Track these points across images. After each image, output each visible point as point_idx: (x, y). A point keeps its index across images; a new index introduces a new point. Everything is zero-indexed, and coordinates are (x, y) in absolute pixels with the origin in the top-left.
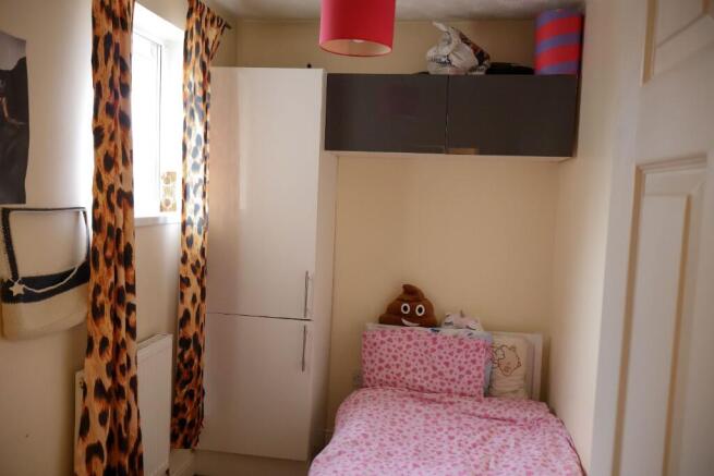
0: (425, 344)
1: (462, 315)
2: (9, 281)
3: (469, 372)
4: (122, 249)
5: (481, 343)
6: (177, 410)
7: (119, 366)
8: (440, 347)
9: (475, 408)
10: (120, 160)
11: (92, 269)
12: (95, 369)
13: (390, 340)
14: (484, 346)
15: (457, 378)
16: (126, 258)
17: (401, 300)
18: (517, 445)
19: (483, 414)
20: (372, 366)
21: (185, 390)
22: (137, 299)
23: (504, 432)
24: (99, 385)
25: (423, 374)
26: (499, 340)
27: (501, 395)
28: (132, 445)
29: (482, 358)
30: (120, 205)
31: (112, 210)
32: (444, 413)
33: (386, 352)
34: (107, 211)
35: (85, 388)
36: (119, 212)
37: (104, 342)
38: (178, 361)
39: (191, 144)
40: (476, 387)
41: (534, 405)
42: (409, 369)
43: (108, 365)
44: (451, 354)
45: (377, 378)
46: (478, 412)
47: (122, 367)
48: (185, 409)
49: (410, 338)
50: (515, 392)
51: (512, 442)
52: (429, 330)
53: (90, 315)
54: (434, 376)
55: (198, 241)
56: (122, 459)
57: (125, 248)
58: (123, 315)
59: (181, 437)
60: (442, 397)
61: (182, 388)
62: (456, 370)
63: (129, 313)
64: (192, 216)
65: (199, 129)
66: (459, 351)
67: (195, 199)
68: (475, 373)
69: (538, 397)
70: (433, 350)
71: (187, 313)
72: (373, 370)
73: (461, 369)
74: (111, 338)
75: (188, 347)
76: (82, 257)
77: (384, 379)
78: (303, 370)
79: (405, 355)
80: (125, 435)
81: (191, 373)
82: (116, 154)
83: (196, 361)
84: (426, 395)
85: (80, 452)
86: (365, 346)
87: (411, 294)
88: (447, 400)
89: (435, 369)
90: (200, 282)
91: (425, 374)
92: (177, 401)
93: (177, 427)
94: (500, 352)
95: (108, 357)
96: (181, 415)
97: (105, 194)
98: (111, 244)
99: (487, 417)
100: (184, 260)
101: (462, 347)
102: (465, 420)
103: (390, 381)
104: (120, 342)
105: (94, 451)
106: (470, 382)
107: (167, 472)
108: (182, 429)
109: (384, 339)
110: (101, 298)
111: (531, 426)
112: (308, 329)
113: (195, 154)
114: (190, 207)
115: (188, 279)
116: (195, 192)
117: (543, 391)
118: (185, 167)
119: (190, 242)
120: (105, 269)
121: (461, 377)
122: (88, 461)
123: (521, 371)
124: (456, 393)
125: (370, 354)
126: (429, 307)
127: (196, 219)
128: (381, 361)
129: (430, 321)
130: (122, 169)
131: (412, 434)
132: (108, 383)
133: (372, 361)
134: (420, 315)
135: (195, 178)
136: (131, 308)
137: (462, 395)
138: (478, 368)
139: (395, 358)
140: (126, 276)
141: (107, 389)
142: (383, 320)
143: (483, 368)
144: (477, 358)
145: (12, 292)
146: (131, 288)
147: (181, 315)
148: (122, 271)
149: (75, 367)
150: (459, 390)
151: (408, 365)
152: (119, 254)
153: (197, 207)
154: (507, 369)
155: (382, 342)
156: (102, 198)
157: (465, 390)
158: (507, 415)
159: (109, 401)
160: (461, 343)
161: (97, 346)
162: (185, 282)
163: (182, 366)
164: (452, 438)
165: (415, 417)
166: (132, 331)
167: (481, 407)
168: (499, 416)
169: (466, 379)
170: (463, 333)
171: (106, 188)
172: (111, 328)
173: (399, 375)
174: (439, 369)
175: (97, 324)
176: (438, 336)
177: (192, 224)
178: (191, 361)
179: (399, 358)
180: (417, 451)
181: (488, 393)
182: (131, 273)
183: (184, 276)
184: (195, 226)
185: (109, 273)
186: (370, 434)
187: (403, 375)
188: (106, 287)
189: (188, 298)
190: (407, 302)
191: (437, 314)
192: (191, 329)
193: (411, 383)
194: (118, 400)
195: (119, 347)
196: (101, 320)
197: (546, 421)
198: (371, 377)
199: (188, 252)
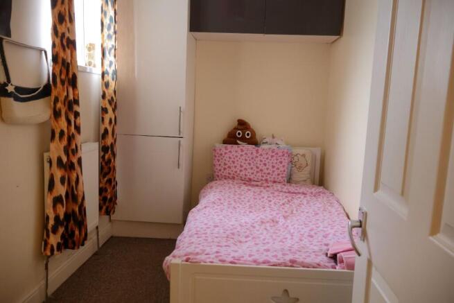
0: (252, 153)
1: (273, 137)
2: (5, 83)
3: (278, 169)
4: (71, 76)
5: (286, 151)
6: (102, 191)
7: (71, 150)
8: (261, 155)
9: (282, 188)
10: (67, 19)
11: (53, 88)
12: (56, 149)
13: (230, 152)
14: (287, 153)
15: (271, 172)
16: (73, 82)
17: (236, 129)
18: (308, 203)
19: (287, 191)
20: (219, 168)
21: (106, 179)
22: (79, 109)
23: (300, 198)
24: (60, 160)
25: (251, 171)
26: (295, 151)
27: (296, 183)
28: (80, 200)
29: (286, 160)
30: (68, 48)
31: (64, 50)
32: (264, 191)
33: (228, 159)
34: (62, 50)
35: (50, 162)
36: (68, 52)
37: (62, 133)
38: (101, 160)
39: (107, 21)
40: (282, 177)
41: (316, 187)
42: (242, 169)
43: (65, 147)
44: (267, 158)
45: (224, 174)
46: (284, 190)
47: (73, 150)
48: (106, 191)
49: (242, 151)
50: (305, 181)
51: (305, 202)
52: (253, 146)
53: (52, 116)
54: (257, 172)
55: (112, 85)
56: (74, 207)
57: (73, 76)
58: (72, 118)
59: (104, 208)
60: (262, 184)
61: (104, 177)
62: (270, 168)
63: (76, 117)
64: (108, 69)
65: (111, 13)
66: (272, 156)
67: (110, 58)
68: (282, 169)
69: (318, 183)
70: (257, 157)
71: (106, 131)
72: (220, 170)
73: (273, 167)
74: (66, 131)
75: (107, 152)
76: (45, 81)
77: (227, 175)
78: (179, 168)
79: (240, 161)
80: (76, 192)
81: (110, 168)
82: (65, 15)
83: (113, 161)
84: (253, 183)
85: (49, 201)
86: (215, 156)
87: (242, 124)
88: (265, 185)
89: (257, 168)
90: (114, 110)
91: (252, 171)
92: (101, 186)
93: (101, 202)
94: (296, 158)
95: (65, 142)
96: (104, 194)
97: (59, 39)
98: (64, 71)
99: (289, 192)
100: (104, 96)
101: (273, 154)
102: (276, 193)
103: (231, 176)
104: (71, 134)
105: (57, 200)
106: (278, 175)
107: (97, 228)
108: (105, 203)
109: (227, 151)
110: (59, 105)
111: (316, 195)
112: (182, 143)
113: (109, 28)
114: (107, 62)
115: (106, 108)
116: (109, 53)
117: (321, 179)
118: (103, 36)
119: (107, 85)
120: (61, 86)
121: (273, 171)
122: (54, 207)
123: (308, 169)
124: (271, 181)
125: (219, 161)
126: (253, 133)
127: (111, 71)
128: (225, 164)
129: (253, 141)
130: (69, 25)
131: (247, 200)
132: (65, 159)
133: (220, 165)
134: (248, 137)
135: (110, 44)
136: (77, 115)
137: (275, 182)
138: (284, 166)
139: (234, 162)
140: (74, 94)
141: (64, 163)
142: (225, 142)
143: (286, 166)
144: (283, 160)
145: (7, 90)
146: (76, 102)
147: (102, 131)
148: (71, 90)
149: (43, 149)
150: (272, 179)
151: (241, 166)
152: (69, 80)
153: (111, 63)
154: (300, 167)
155: (225, 153)
156: (58, 41)
157: (276, 180)
158: (301, 191)
159: (66, 170)
160: (273, 152)
161: (57, 136)
162: (104, 110)
163: (103, 164)
164: (270, 201)
165: (248, 193)
166: (78, 129)
167: (286, 188)
168: (296, 191)
169: (276, 173)
170: (274, 147)
171: (60, 35)
172: (66, 124)
173: (236, 172)
174: (260, 168)
175: (57, 121)
176: (260, 149)
177: (108, 74)
178: (109, 161)
179: (236, 162)
180: (250, 207)
181: (289, 181)
182: (76, 92)
183: (104, 107)
184: (110, 75)
185: (64, 90)
186: (222, 198)
187: (238, 172)
188: (62, 98)
189: (107, 121)
190: (239, 130)
191: (258, 137)
192: (109, 141)
193: (244, 177)
194: (71, 170)
195: (71, 138)
196: (60, 119)
197: (323, 193)
198: (219, 174)
199: (106, 92)
